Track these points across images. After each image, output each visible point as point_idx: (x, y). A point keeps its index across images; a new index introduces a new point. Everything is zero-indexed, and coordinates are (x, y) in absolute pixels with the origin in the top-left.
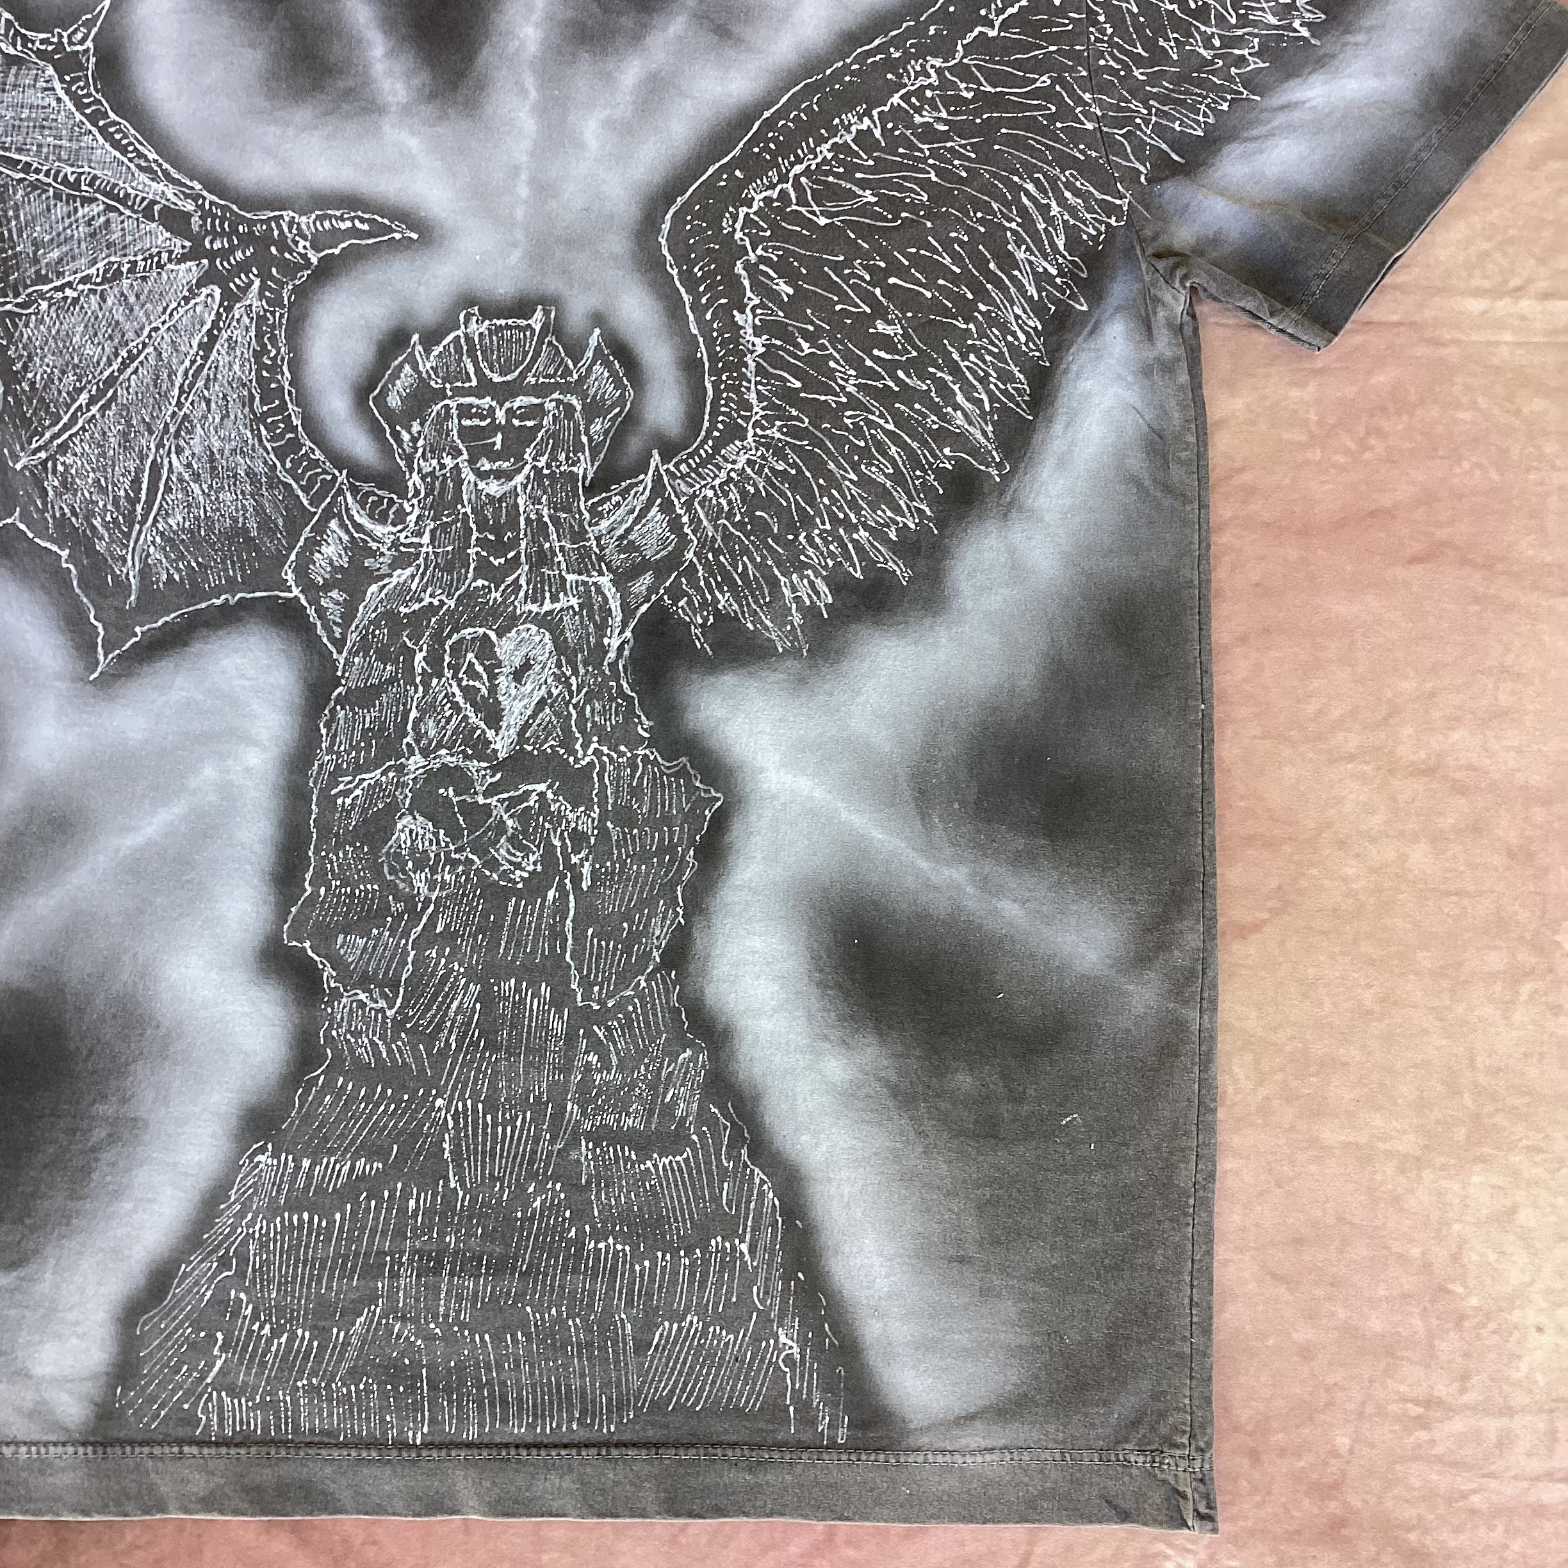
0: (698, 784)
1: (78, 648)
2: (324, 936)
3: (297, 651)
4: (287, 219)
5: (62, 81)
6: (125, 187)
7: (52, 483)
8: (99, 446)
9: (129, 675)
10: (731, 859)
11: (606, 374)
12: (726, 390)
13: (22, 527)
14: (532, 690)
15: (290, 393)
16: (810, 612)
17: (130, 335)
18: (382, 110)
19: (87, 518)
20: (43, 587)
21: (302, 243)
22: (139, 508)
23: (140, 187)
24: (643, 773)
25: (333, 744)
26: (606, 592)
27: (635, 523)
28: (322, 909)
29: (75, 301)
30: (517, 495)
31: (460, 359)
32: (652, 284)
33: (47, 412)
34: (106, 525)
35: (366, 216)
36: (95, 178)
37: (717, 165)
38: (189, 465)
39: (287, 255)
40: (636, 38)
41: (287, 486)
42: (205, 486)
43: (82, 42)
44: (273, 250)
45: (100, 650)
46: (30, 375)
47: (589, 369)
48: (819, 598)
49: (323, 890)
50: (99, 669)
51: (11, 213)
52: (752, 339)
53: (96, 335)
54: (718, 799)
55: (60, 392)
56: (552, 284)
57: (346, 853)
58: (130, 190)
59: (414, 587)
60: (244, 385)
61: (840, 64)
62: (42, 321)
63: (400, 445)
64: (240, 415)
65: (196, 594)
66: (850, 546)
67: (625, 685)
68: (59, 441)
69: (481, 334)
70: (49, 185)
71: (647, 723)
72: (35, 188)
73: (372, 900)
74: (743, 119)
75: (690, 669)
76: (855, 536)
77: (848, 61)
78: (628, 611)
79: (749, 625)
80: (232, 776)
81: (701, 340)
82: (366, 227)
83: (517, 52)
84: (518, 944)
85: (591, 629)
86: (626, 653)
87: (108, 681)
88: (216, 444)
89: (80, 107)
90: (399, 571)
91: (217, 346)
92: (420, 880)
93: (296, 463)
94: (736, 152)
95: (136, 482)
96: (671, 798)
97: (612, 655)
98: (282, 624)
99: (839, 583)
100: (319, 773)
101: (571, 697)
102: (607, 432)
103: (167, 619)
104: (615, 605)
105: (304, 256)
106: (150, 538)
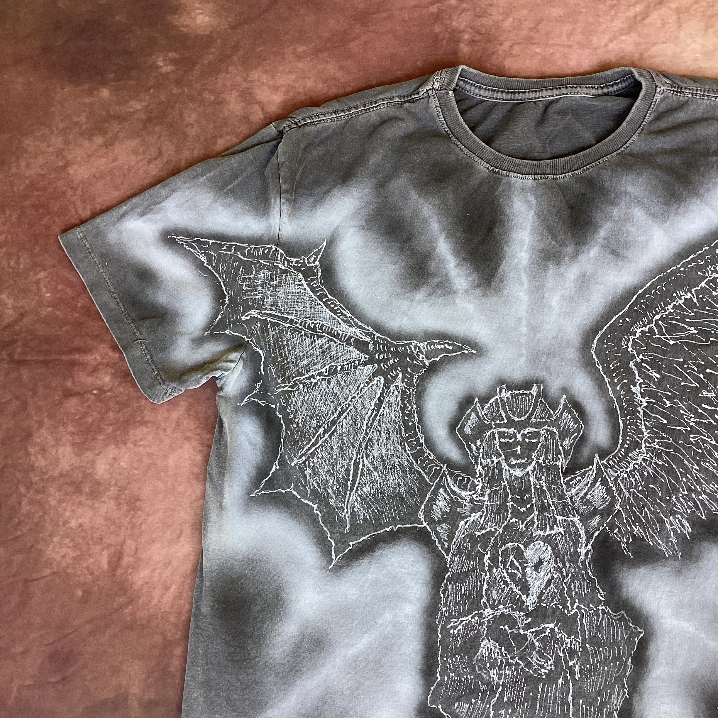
0: (631, 625)
1: (322, 552)
2: (448, 702)
3: (427, 554)
4: (413, 344)
5: (306, 281)
6: (337, 330)
7: (309, 472)
8: (330, 454)
9: (348, 566)
10: (651, 663)
11: (570, 417)
12: (629, 424)
13: (295, 493)
14: (544, 576)
15: (418, 427)
16: (681, 537)
17: (342, 400)
18: (455, 292)
19: (325, 488)
20: (306, 523)
21: (421, 356)
22: (349, 484)
23: (344, 330)
24: (602, 619)
25: (447, 602)
26: (577, 525)
27: (589, 490)
28: (446, 688)
29: (316, 384)
30: (529, 476)
31: (498, 410)
32: (590, 373)
33: (305, 438)
34: (333, 492)
35: (451, 343)
36: (322, 326)
37: (617, 316)
38: (372, 463)
39: (415, 362)
40: (574, 257)
41: (419, 472)
42: (380, 473)
43: (314, 262)
44: (408, 359)
45: (333, 554)
46: (296, 420)
47: (561, 414)
48: (684, 529)
49: (446, 678)
50: (333, 563)
51: (285, 343)
52: (640, 399)
53: (326, 400)
54: (642, 633)
55: (310, 428)
56: (541, 374)
57: (456, 659)
58: (339, 331)
59: (482, 522)
60: (396, 424)
61: (675, 268)
62: (300, 394)
63: (472, 452)
64: (395, 438)
65: (378, 525)
66: (698, 503)
67: (590, 573)
68: (311, 451)
69: (507, 398)
70: (302, 329)
71: (603, 593)
72: (295, 331)
73: (471, 684)
74: (628, 294)
75: (622, 565)
76: (700, 497)
77: (679, 266)
78: (589, 536)
79: (650, 543)
80: (399, 618)
81: (615, 399)
82: (451, 348)
83: (517, 265)
84: (545, 707)
85: (571, 544)
86: (590, 556)
87: (338, 570)
88: (384, 452)
89: (314, 292)
90: (474, 514)
91: (383, 405)
92: (493, 673)
93: (423, 461)
94: (626, 309)
95: (348, 470)
96: (618, 632)
97: (582, 557)
98: (419, 540)
99: (694, 522)
100: (441, 617)
101: (563, 579)
102: (571, 445)
103: (365, 538)
104: (582, 531)
105: (422, 362)
106: (355, 498)
